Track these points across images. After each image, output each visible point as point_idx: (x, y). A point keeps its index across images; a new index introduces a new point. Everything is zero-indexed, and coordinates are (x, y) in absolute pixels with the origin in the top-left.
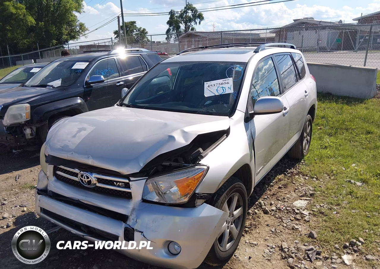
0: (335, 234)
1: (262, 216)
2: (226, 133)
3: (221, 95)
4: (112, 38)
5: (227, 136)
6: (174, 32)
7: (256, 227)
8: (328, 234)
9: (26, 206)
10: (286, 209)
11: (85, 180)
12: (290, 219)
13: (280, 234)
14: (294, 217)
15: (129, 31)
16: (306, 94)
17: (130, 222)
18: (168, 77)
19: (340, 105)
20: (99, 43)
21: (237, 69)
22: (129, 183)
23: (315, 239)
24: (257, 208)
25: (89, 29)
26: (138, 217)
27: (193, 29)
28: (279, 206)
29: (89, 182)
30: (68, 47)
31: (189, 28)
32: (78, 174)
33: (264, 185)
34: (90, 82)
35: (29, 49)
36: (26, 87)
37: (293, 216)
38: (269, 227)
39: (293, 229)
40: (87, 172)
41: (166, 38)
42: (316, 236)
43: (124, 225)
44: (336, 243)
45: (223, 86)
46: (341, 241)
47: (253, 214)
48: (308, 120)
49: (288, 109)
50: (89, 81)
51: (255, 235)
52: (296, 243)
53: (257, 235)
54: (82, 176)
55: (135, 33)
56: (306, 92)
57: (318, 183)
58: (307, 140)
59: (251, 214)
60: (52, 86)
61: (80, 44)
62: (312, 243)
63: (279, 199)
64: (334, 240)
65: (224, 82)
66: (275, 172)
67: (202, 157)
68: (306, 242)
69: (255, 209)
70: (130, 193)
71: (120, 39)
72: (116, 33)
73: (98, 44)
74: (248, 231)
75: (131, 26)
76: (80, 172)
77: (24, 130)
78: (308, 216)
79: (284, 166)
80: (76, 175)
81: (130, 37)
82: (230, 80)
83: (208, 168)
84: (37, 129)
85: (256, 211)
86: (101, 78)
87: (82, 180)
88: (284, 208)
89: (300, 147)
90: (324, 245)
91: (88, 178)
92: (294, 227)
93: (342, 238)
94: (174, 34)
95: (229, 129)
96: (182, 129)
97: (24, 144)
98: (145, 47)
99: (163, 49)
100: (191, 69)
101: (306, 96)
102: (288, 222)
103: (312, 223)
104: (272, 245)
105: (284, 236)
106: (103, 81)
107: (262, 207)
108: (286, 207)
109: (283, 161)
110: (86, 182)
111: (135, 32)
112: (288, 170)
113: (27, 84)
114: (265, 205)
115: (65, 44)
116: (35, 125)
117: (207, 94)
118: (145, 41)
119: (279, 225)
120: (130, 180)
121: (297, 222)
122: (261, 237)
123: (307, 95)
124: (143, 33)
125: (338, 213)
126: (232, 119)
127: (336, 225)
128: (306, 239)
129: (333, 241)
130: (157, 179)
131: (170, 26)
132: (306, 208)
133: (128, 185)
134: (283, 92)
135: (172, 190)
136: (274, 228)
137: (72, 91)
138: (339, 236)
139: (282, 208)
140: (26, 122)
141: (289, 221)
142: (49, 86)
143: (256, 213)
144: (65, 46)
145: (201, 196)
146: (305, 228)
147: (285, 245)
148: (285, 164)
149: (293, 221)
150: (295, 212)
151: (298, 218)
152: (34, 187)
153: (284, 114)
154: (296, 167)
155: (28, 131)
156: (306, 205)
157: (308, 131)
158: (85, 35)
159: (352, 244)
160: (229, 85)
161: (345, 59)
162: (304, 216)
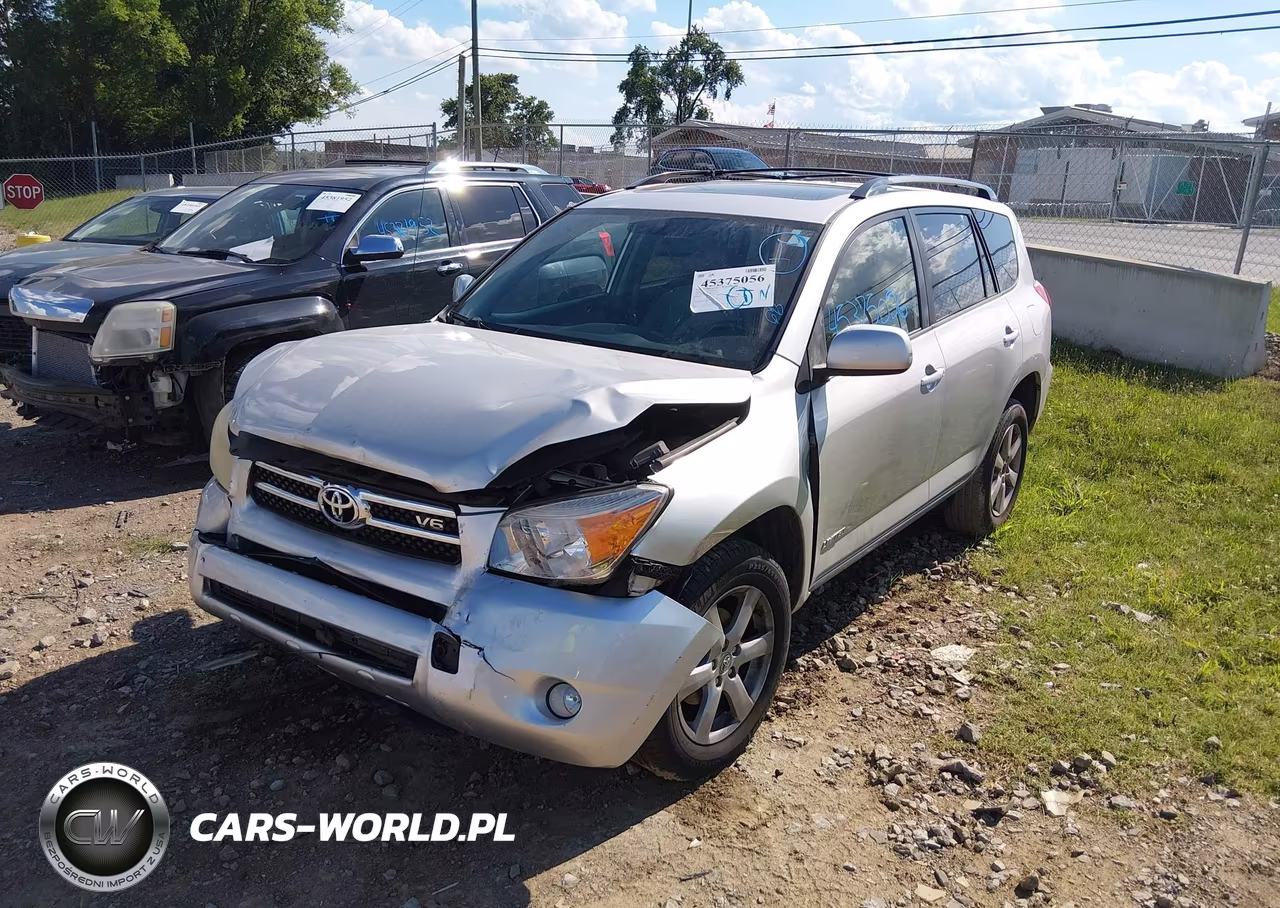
0: (1035, 736)
1: (832, 676)
2: (737, 412)
3: (737, 311)
4: (434, 125)
5: (738, 423)
6: (638, 120)
7: (810, 703)
8: (1014, 736)
9: (147, 596)
10: (908, 664)
11: (336, 506)
12: (914, 691)
13: (874, 724)
14: (926, 687)
15: (493, 106)
16: (1009, 337)
17: (451, 622)
18: (601, 260)
19: (1138, 390)
20: (389, 139)
21: (793, 241)
22: (456, 519)
23: (975, 744)
24: (822, 655)
25: (363, 89)
26: (472, 609)
27: (703, 114)
28: (887, 654)
29: (349, 514)
30: (293, 144)
31: (693, 109)
32: (318, 489)
33: (855, 597)
34: (359, 253)
35: (160, 139)
36: (162, 252)
37: (924, 684)
38: (848, 704)
39: (916, 714)
40: (345, 485)
41: (612, 139)
42: (976, 736)
43: (434, 627)
44: (1032, 759)
45: (747, 285)
46: (1049, 755)
47: (808, 670)
48: (1013, 418)
49: (940, 372)
50: (356, 250)
51: (802, 722)
52: (916, 749)
53: (810, 722)
54: (330, 495)
55: (510, 114)
56: (1009, 331)
57: (1021, 606)
58: (1007, 481)
59: (802, 669)
60: (243, 257)
61: (328, 137)
62: (964, 753)
63: (890, 637)
64: (1030, 752)
65: (749, 275)
66: (895, 566)
67: (660, 467)
68: (946, 750)
69: (815, 655)
70: (457, 548)
71: (459, 129)
72: (449, 107)
73: (386, 142)
74: (785, 710)
75: (500, 89)
76: (325, 484)
77: (153, 380)
78: (966, 687)
79: (927, 551)
80: (311, 493)
81: (494, 125)
82: (769, 272)
83: (671, 494)
84: (190, 381)
85: (818, 661)
86: (395, 245)
87: (328, 507)
88: (902, 661)
89: (982, 498)
90: (997, 761)
91: (345, 500)
92: (921, 710)
93: (1054, 747)
94: (640, 126)
95: (748, 402)
96: (612, 386)
97: (149, 422)
98: (540, 162)
99: (600, 172)
100: (662, 231)
101: (1007, 343)
102: (904, 696)
103: (975, 706)
104: (846, 749)
105: (886, 730)
106: (398, 255)
107: (838, 653)
108: (907, 660)
109: (926, 537)
110: (340, 512)
111: (512, 110)
112: (936, 562)
113: (165, 244)
114: (847, 650)
115: (278, 131)
116: (187, 369)
117: (699, 304)
118: (544, 141)
119: (877, 703)
120: (458, 513)
121: (932, 700)
122: (821, 726)
123: (1012, 341)
124: (538, 114)
125: (1058, 686)
126: (759, 378)
127: (1044, 714)
128: (948, 741)
129: (1025, 755)
130: (531, 513)
131: (629, 100)
132: (965, 667)
133: (453, 525)
134: (932, 321)
135: (570, 551)
136: (861, 708)
137: (302, 277)
138: (1044, 741)
139: (897, 661)
140: (161, 356)
141: (909, 695)
142: (233, 255)
143: (816, 668)
144: (277, 139)
145: (645, 568)
146: (952, 715)
147: (883, 751)
148: (931, 547)
149: (920, 695)
150: (931, 672)
151: (937, 688)
152: (172, 547)
153: (925, 385)
154: (964, 557)
155: (163, 385)
156: (968, 658)
157: (1013, 451)
158: (348, 106)
159: (1079, 766)
160: (763, 286)
161: (1194, 251)
162: (956, 686)
